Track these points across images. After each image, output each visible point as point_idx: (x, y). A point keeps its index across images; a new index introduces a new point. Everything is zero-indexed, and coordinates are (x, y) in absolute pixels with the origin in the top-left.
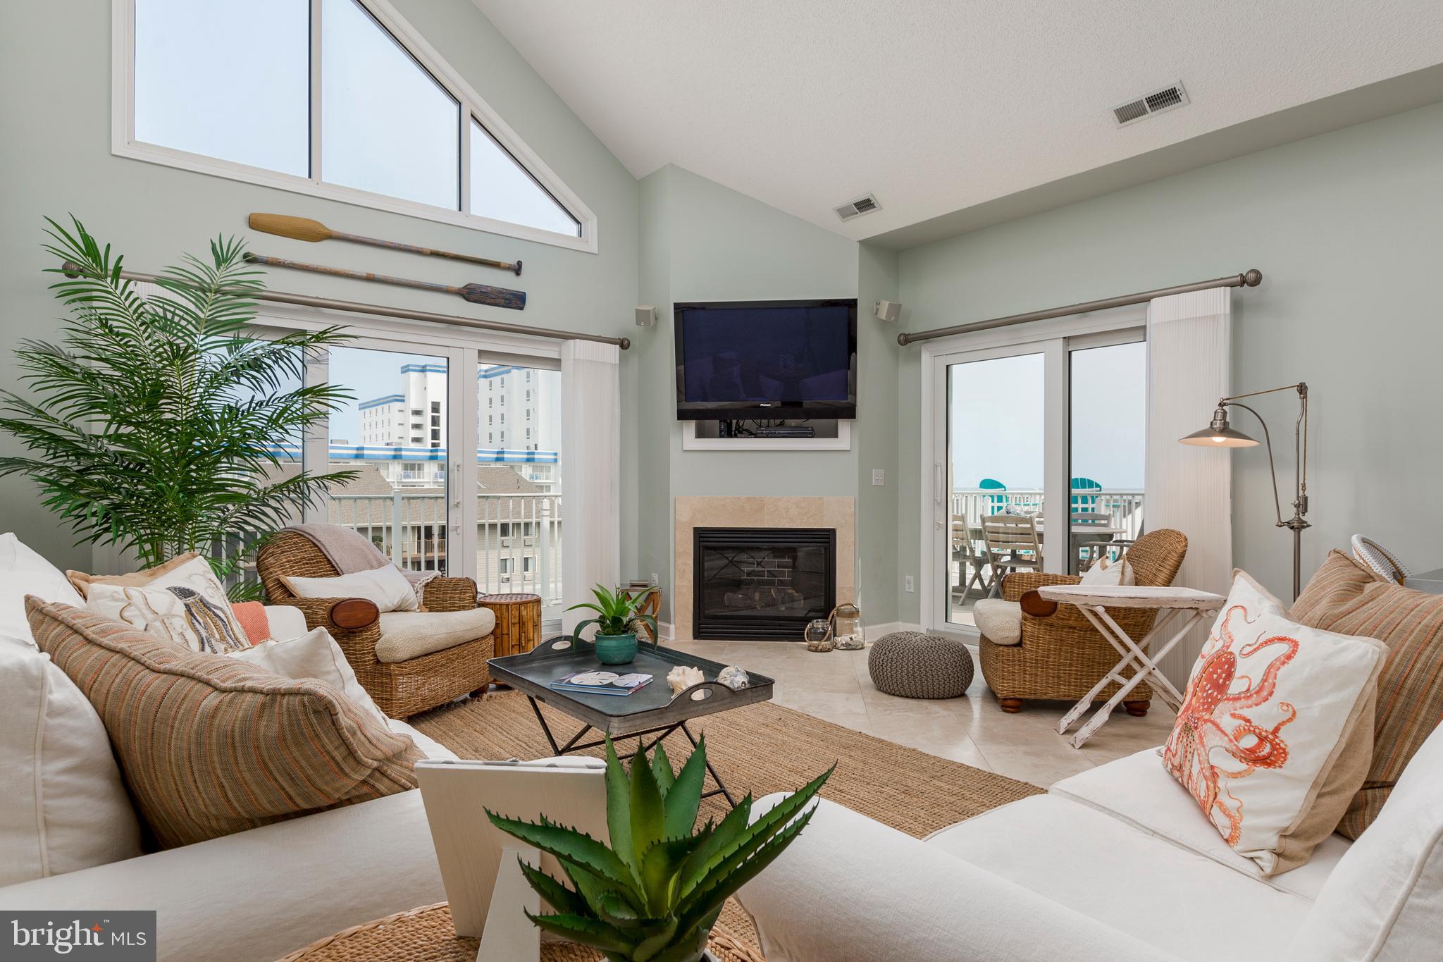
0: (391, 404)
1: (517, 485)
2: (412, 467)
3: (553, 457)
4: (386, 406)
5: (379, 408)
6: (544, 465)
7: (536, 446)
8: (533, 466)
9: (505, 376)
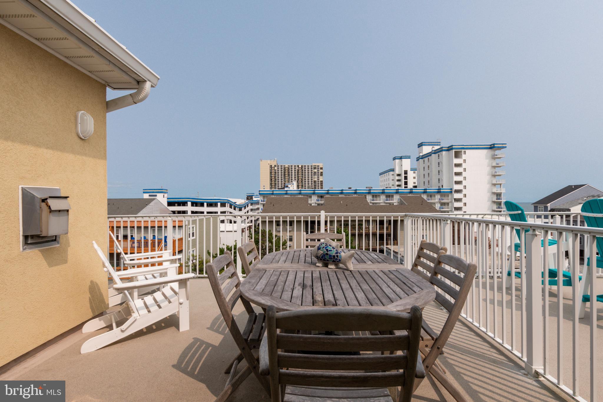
0: (389, 172)
1: (421, 203)
2: (376, 196)
3: (450, 190)
4: (388, 173)
5: (386, 174)
6: (446, 194)
7: (442, 186)
8: (441, 195)
9: (429, 157)
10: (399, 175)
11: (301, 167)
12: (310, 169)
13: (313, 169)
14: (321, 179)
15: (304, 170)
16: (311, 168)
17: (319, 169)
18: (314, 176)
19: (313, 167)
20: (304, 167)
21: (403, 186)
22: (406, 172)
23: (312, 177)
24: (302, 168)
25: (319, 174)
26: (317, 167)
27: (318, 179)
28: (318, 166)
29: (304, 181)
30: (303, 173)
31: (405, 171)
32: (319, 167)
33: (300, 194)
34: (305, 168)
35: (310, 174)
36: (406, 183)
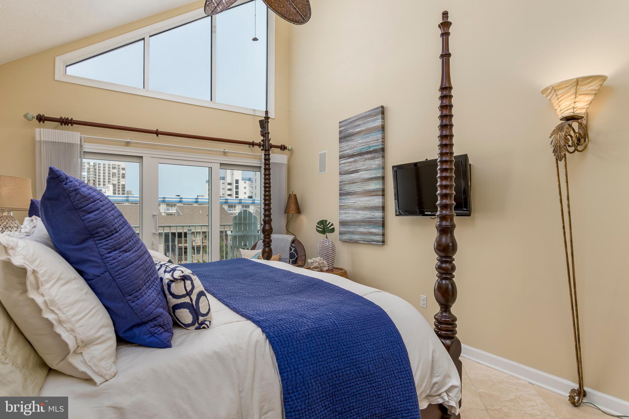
10: (229, 184)
11: (93, 164)
12: (107, 169)
13: (111, 169)
14: (122, 182)
15: (97, 170)
16: (109, 168)
17: (121, 170)
18: (113, 177)
19: (111, 166)
20: (97, 165)
21: (234, 196)
22: (237, 182)
23: (109, 179)
24: (94, 167)
25: (121, 176)
26: (117, 167)
27: (119, 182)
28: (119, 166)
29: (97, 183)
30: (96, 172)
31: (236, 180)
32: (121, 167)
33: (127, 201)
34: (99, 167)
35: (107, 175)
36: (237, 193)
